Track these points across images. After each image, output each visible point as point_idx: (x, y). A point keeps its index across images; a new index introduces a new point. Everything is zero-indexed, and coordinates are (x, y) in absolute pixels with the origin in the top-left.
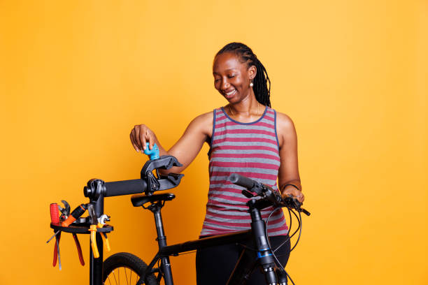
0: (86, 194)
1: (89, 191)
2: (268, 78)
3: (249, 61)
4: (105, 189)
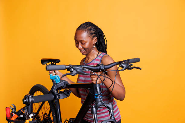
0: (24, 103)
1: (25, 101)
2: (105, 38)
3: (94, 35)
4: (33, 99)
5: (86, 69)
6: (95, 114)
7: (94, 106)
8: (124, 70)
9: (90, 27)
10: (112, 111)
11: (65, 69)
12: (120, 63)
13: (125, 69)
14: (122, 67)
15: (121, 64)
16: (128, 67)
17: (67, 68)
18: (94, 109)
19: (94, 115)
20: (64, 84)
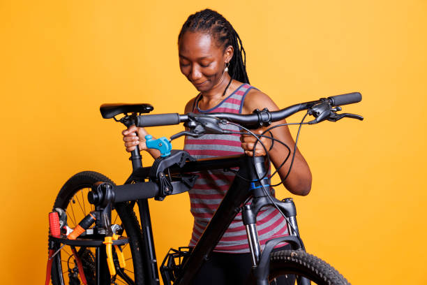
0: (94, 201)
1: (95, 196)
3: (227, 41)
4: (113, 194)
5: (225, 120)
6: (252, 225)
7: (249, 207)
8: (318, 122)
9: (216, 23)
10: (292, 218)
11: (178, 124)
12: (309, 106)
13: (322, 120)
14: (315, 114)
15: (311, 108)
16: (330, 115)
17: (182, 121)
18: (250, 213)
19: (250, 227)
20: (182, 159)
